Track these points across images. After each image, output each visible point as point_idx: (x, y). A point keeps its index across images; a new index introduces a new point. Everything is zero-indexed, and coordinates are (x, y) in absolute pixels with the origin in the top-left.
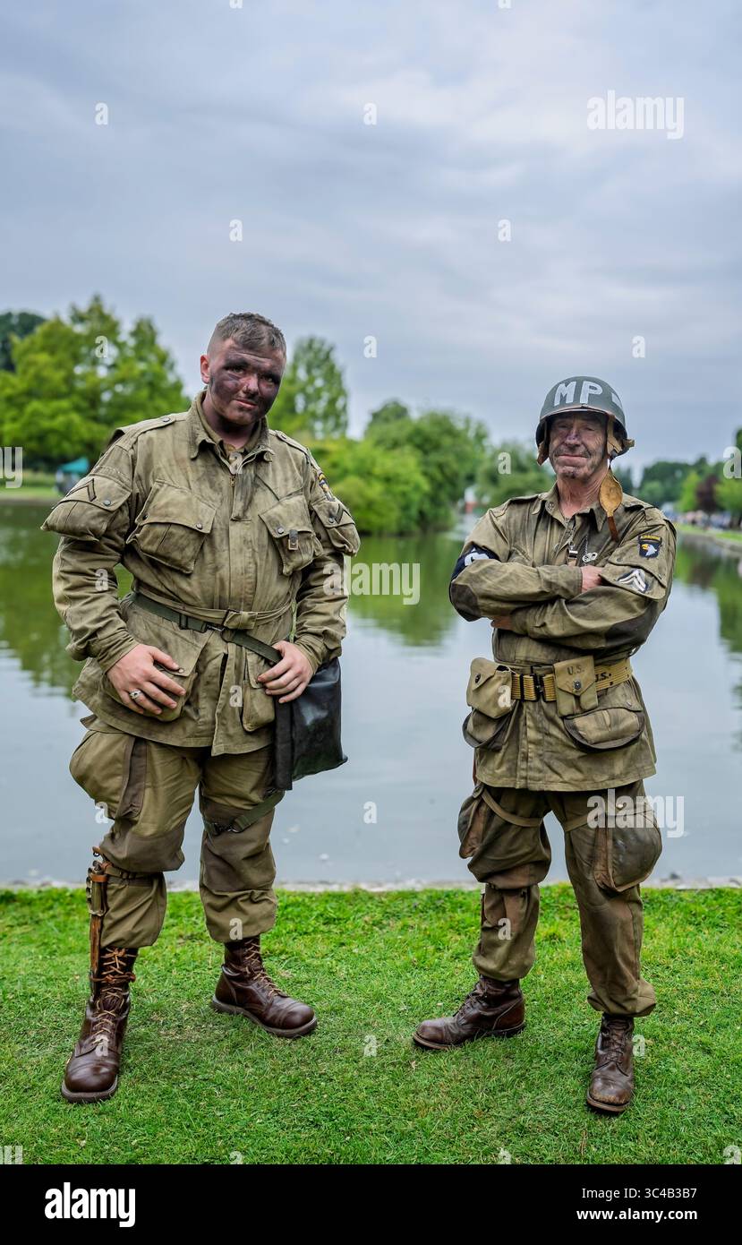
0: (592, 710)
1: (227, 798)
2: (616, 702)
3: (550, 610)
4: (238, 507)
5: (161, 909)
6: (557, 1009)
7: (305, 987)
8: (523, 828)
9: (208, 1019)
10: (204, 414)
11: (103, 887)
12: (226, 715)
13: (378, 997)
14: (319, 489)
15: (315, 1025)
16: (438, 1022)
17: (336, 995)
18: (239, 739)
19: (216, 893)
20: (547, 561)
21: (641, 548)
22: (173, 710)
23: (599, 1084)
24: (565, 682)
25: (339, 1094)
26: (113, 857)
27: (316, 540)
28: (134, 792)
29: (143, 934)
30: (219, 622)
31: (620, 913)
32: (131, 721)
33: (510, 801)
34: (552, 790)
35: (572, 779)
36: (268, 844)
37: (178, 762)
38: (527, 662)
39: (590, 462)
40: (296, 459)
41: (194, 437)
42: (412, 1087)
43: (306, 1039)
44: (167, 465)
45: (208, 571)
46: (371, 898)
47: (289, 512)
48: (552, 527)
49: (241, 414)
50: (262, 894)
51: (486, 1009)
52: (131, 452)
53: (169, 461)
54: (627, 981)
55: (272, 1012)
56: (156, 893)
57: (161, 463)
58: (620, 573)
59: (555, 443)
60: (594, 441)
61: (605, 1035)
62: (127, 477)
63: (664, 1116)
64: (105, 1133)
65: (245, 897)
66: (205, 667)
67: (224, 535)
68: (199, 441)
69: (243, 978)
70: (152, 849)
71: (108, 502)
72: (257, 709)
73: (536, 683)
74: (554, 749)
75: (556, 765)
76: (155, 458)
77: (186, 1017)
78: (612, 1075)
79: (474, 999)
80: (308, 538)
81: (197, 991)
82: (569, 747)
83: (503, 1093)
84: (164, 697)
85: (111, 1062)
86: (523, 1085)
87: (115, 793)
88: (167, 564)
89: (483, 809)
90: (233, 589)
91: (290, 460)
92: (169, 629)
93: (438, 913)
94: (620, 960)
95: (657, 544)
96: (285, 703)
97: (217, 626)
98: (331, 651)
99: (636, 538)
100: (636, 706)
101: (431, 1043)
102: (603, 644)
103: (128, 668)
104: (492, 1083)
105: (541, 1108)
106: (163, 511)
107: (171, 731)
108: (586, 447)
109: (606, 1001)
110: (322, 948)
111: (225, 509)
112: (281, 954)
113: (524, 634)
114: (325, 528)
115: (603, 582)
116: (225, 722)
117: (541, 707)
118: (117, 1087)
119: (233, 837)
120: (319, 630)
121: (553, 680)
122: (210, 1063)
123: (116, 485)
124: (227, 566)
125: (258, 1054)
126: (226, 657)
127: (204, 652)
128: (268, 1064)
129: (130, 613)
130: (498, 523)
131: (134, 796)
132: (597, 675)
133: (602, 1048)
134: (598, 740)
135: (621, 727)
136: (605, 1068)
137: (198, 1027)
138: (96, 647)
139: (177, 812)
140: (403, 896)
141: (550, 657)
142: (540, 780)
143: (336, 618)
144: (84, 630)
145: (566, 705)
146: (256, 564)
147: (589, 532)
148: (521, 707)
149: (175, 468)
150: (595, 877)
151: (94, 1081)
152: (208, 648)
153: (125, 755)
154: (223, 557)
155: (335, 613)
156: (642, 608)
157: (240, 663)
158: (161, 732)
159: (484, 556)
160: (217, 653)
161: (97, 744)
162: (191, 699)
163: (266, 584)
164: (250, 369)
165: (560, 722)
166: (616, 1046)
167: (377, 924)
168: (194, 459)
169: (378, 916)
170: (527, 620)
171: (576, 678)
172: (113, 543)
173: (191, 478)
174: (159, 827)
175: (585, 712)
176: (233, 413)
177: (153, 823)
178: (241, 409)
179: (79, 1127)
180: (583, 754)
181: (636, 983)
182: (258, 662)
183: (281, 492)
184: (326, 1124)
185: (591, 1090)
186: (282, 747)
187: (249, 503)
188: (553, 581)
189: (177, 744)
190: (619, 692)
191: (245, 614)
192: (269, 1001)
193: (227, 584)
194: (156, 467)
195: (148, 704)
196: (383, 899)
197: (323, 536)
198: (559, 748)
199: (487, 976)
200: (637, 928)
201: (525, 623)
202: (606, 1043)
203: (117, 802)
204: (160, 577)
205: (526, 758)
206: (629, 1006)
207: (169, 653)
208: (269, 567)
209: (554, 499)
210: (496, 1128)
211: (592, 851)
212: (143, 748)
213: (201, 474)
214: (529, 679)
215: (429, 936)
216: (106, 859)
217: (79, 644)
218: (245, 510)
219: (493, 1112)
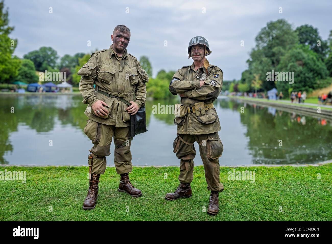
0: (204, 115)
1: (120, 139)
2: (210, 113)
3: (193, 91)
4: (121, 69)
5: (105, 165)
6: (200, 192)
7: (140, 187)
8: (189, 145)
9: (117, 193)
10: (113, 48)
11: (92, 159)
12: (119, 118)
13: (157, 189)
14: (139, 67)
15: (142, 194)
16: (171, 194)
17: (147, 188)
18: (122, 123)
19: (118, 162)
20: (192, 80)
21: (214, 76)
22: (106, 116)
23: (210, 207)
24: (197, 108)
25: (147, 209)
26: (94, 152)
27: (139, 78)
28: (98, 136)
29: (101, 171)
30: (117, 96)
31: (214, 165)
32: (97, 119)
33: (185, 138)
34: (195, 134)
35: (200, 131)
36: (130, 151)
37: (108, 129)
38: (188, 104)
39: (201, 57)
40: (134, 59)
41: (111, 53)
42: (165, 208)
43: (140, 197)
44: (104, 59)
45: (114, 83)
46: (156, 169)
47: (132, 70)
48: (193, 72)
49: (120, 47)
50: (129, 163)
51: (182, 190)
52: (96, 57)
53: (105, 59)
54: (216, 183)
55: (131, 191)
56: (104, 161)
57: (103, 59)
58: (209, 82)
59: (192, 53)
60: (201, 52)
61: (212, 196)
62: (95, 62)
63: (226, 216)
64: (92, 216)
65: (125, 163)
66: (114, 106)
67: (118, 75)
68: (112, 54)
69: (125, 183)
70: (103, 150)
71: (91, 68)
72: (126, 116)
73: (190, 109)
74: (195, 124)
75: (196, 128)
76: (102, 58)
77: (112, 193)
78: (213, 206)
79: (179, 188)
80: (137, 77)
81: (115, 187)
82: (199, 124)
83: (187, 210)
84: (104, 112)
85: (94, 201)
86: (192, 208)
87: (94, 136)
88: (105, 82)
89: (179, 140)
90: (120, 88)
91: (132, 59)
92: (105, 97)
93: (171, 172)
94: (214, 177)
95: (218, 75)
96: (132, 115)
97: (116, 96)
98: (143, 104)
99: (213, 74)
100: (215, 114)
101: (169, 198)
102: (206, 99)
103: (96, 105)
104: (184, 208)
105: (196, 213)
106: (104, 69)
107: (106, 121)
108: (200, 53)
109: (212, 188)
110: (144, 179)
111: (118, 69)
112: (134, 180)
113: (187, 97)
114: (141, 75)
115: (205, 84)
116: (118, 119)
117: (192, 114)
118: (95, 207)
119: (122, 148)
120: (140, 98)
121: (194, 108)
122: (117, 202)
123: (93, 64)
124: (118, 82)
125: (128, 200)
126: (118, 104)
127: (113, 103)
128: (131, 203)
129: (97, 94)
130: (180, 72)
131: (98, 137)
132: (205, 107)
133: (211, 200)
134: (206, 122)
135: (211, 118)
136: (212, 204)
137: (114, 195)
138: (89, 100)
139: (108, 141)
140: (163, 168)
141: (193, 102)
142: (192, 132)
143: (144, 96)
144: (86, 97)
145: (198, 114)
146: (125, 82)
147: (202, 73)
148: (187, 115)
149: (106, 60)
150: (207, 156)
151: (90, 205)
152: (114, 102)
153: (96, 127)
154: (117, 80)
155: (144, 95)
156: (215, 89)
157: (122, 105)
158: (104, 122)
159: (177, 80)
160: (117, 103)
161: (90, 125)
162: (111, 114)
163: (127, 87)
164: (122, 36)
165: (197, 118)
166: (214, 199)
167: (157, 174)
168: (111, 58)
169: (157, 172)
170: (188, 94)
171: (200, 107)
172: (92, 77)
173: (110, 62)
174: (104, 144)
175: (203, 115)
176: (119, 47)
177: (103, 143)
178: (121, 46)
179: (86, 215)
180: (202, 125)
181: (219, 183)
182: (126, 106)
183: (131, 66)
184: (144, 215)
185: (208, 209)
186: (132, 126)
187: (123, 68)
188: (193, 84)
189: (108, 124)
190: (211, 110)
191: (123, 94)
192: (131, 189)
193: (118, 86)
194: (102, 60)
195: (101, 114)
196: (159, 169)
197: (140, 77)
198: (197, 124)
199: (182, 182)
200: (218, 169)
201: (187, 95)
202: (212, 198)
203: (95, 138)
204: (103, 85)
205: (189, 127)
206: (217, 189)
207: (105, 103)
208: (128, 83)
209: (193, 66)
210: (185, 217)
211: (206, 149)
212: (100, 126)
213: (112, 61)
214: (189, 108)
215: (169, 176)
216: (92, 153)
217: (85, 100)
218: (122, 70)
219: (184, 214)
